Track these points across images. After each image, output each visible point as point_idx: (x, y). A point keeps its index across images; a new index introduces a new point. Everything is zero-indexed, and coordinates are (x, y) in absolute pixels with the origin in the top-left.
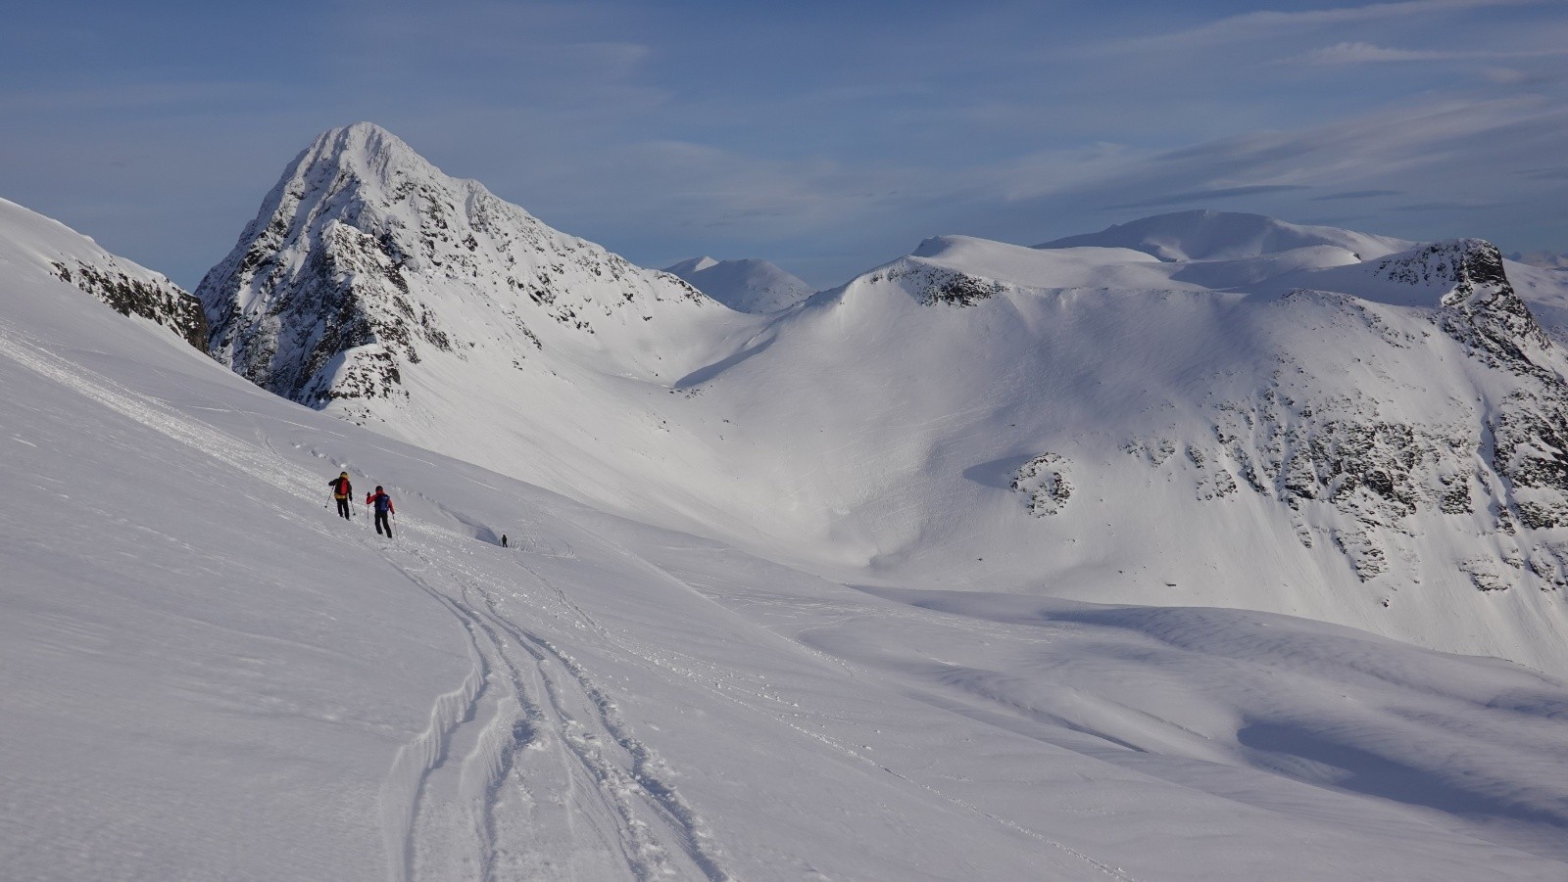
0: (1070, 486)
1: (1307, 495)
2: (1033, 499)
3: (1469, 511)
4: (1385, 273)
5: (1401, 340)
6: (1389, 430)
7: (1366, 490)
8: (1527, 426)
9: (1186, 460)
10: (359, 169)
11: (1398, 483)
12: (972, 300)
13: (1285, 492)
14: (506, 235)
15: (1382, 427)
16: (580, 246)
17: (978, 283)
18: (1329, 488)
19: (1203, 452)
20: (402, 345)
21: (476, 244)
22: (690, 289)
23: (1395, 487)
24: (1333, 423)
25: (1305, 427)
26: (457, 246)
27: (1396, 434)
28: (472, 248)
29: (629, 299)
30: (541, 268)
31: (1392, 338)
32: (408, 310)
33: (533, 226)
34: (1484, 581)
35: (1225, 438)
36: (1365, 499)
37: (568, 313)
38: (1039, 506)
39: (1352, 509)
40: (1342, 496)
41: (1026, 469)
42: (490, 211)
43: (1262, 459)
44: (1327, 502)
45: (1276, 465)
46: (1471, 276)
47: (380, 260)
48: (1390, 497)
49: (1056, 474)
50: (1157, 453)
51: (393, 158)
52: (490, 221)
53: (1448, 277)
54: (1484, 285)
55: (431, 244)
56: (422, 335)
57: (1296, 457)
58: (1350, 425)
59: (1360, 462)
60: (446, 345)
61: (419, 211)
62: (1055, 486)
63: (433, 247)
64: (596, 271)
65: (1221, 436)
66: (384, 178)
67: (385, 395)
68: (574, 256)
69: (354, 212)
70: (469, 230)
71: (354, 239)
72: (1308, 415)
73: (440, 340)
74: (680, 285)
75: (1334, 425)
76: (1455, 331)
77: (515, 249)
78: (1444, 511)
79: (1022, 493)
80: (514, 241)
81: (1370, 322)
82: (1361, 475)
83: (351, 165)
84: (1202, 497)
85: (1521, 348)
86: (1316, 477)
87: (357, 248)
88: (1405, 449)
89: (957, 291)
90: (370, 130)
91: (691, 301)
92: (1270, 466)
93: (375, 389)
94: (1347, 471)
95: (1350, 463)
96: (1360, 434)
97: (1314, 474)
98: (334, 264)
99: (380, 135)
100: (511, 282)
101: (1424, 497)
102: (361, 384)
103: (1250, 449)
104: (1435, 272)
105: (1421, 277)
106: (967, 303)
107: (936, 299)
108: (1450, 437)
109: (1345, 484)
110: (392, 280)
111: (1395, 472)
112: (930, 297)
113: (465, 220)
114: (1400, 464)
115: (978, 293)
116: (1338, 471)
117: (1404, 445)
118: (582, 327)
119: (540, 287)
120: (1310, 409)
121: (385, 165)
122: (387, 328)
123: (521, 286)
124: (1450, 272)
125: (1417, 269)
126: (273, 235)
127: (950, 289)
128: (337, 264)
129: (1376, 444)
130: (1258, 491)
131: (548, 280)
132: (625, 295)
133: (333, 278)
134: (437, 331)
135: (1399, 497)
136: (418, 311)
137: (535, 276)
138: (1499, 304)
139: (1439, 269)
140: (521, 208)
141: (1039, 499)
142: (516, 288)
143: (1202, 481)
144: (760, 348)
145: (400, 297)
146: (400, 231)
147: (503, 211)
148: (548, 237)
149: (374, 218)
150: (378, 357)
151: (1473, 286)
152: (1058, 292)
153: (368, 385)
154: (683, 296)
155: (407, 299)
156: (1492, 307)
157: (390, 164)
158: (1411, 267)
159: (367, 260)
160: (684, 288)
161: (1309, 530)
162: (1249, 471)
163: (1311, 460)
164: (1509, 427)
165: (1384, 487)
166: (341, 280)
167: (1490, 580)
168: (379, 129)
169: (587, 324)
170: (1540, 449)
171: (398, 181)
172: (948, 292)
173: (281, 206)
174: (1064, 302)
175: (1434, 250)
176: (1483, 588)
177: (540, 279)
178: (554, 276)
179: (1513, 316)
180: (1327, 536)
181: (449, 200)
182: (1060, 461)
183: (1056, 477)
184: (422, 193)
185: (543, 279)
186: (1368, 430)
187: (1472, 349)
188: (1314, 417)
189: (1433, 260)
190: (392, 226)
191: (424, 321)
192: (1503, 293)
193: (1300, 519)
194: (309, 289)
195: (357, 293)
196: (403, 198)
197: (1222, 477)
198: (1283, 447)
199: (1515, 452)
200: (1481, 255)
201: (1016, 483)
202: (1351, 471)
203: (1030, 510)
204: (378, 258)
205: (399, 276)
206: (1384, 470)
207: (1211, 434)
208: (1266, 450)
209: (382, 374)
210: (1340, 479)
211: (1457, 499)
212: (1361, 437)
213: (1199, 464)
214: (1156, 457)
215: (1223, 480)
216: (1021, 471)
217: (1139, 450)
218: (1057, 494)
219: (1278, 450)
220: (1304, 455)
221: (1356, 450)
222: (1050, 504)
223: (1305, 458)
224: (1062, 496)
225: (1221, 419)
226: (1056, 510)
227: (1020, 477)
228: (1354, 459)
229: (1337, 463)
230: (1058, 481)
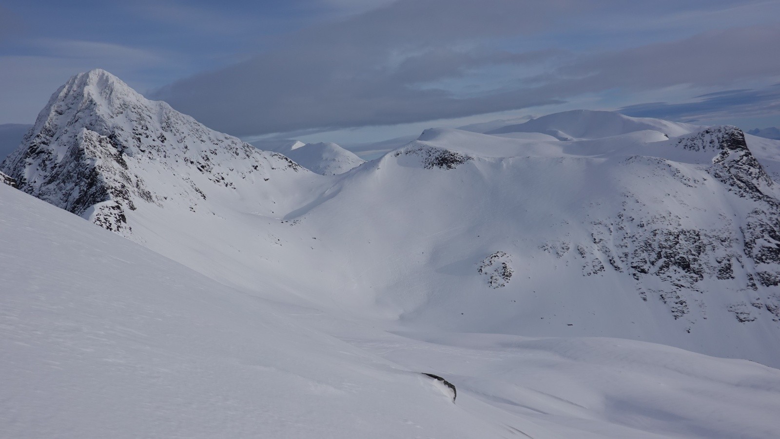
0: (512, 270)
1: (643, 271)
2: (491, 278)
3: (733, 278)
4: (682, 145)
5: (691, 183)
6: (687, 233)
7: (675, 267)
8: (762, 229)
9: (576, 253)
10: (96, 97)
11: (693, 263)
12: (453, 165)
13: (633, 271)
14: (183, 133)
15: (683, 232)
16: (226, 138)
17: (456, 155)
18: (655, 267)
19: (585, 249)
20: (125, 200)
21: (165, 139)
22: (291, 162)
23: (691, 266)
24: (656, 230)
25: (641, 233)
26: (154, 140)
27: (691, 236)
28: (162, 141)
29: (255, 168)
30: (204, 152)
31: (686, 182)
32: (128, 179)
33: (198, 127)
34: (742, 317)
35: (597, 241)
36: (676, 273)
37: (220, 178)
38: (494, 282)
39: (668, 279)
40: (662, 271)
41: (487, 261)
42: (173, 119)
43: (618, 251)
44: (654, 275)
45: (626, 255)
46: (728, 146)
47: (110, 150)
48: (689, 271)
49: (504, 263)
50: (560, 250)
51: (115, 90)
52: (173, 125)
53: (716, 147)
54: (735, 150)
55: (139, 139)
56: (137, 194)
57: (637, 250)
58: (666, 232)
59: (671, 252)
60: (150, 197)
61: (132, 121)
62: (503, 271)
63: (140, 142)
64: (236, 153)
65: (595, 239)
66: (110, 102)
67: (118, 230)
68: (223, 144)
69: (93, 122)
70: (161, 131)
71: (96, 139)
72: (642, 226)
73: (147, 196)
74: (285, 160)
75: (656, 232)
76: (720, 177)
77: (188, 142)
78: (719, 278)
79: (485, 275)
80: (188, 137)
81: (675, 173)
82: (672, 259)
83: (91, 94)
84: (586, 274)
85: (757, 186)
87: (97, 144)
88: (695, 244)
89: (445, 160)
90: (101, 74)
91: (292, 169)
92: (622, 255)
93: (112, 227)
94: (665, 257)
95: (666, 252)
96: (671, 236)
97: (647, 260)
98: (84, 154)
99: (107, 77)
100: (186, 160)
101: (707, 270)
102: (104, 224)
103: (611, 246)
104: (709, 144)
105: (701, 147)
106: (450, 167)
107: (433, 165)
108: (720, 237)
109: (664, 264)
110: (118, 162)
111: (691, 257)
112: (429, 164)
113: (158, 125)
114: (693, 252)
115: (456, 161)
116: (660, 257)
117: (695, 242)
118: (228, 186)
119: (203, 163)
120: (643, 223)
121: (111, 94)
122: (117, 190)
123: (192, 163)
124: (717, 144)
125: (698, 143)
126: (44, 135)
127: (440, 159)
128: (86, 154)
129: (680, 241)
130: (616, 270)
131: (208, 159)
132: (254, 166)
133: (83, 162)
134: (145, 191)
135: (694, 271)
136: (134, 179)
137: (200, 157)
138: (744, 162)
139: (710, 143)
140: (191, 117)
141: (494, 278)
142: (189, 164)
143: (585, 265)
144: (332, 196)
145: (123, 172)
146: (120, 132)
147: (181, 120)
148: (207, 134)
149: (105, 125)
150: (113, 208)
151: (730, 152)
152: (501, 159)
153: (108, 224)
154: (286, 165)
155: (127, 173)
156: (740, 163)
157: (113, 93)
158: (695, 142)
159: (103, 150)
160: (287, 162)
161: (645, 291)
162: (611, 259)
163: (645, 251)
164: (752, 230)
165: (685, 265)
166: (88, 163)
167: (745, 316)
168: (106, 73)
169: (232, 184)
170: (769, 242)
171: (119, 103)
172: (439, 161)
173: (49, 119)
174: (505, 165)
175: (707, 132)
176: (741, 321)
177: (203, 158)
178: (211, 156)
179: (752, 168)
180: (656, 294)
181: (148, 113)
182: (505, 256)
183: (503, 265)
184: (133, 110)
185: (205, 158)
186: (676, 234)
187: (731, 187)
188: (646, 227)
189: (707, 138)
190: (116, 130)
191: (138, 185)
192: (746, 155)
193: (640, 285)
194: (69, 168)
195: (98, 170)
196: (122, 113)
198: (629, 244)
199: (756, 244)
200: (733, 134)
201: (481, 269)
202: (667, 257)
203: (490, 284)
204: (109, 149)
205: (122, 159)
206: (685, 256)
207: (589, 239)
208: (620, 247)
209: (116, 218)
210: (661, 262)
211: (726, 271)
212: (672, 238)
213: (583, 256)
214: (559, 253)
215: (597, 264)
216: (484, 262)
217: (549, 249)
218: (504, 275)
219: (626, 246)
220: (641, 249)
221: (669, 245)
222: (501, 281)
223: (641, 251)
224: (507, 276)
225: (595, 230)
226: (504, 284)
227: (483, 266)
228: (668, 250)
229: (659, 253)
230: (505, 268)
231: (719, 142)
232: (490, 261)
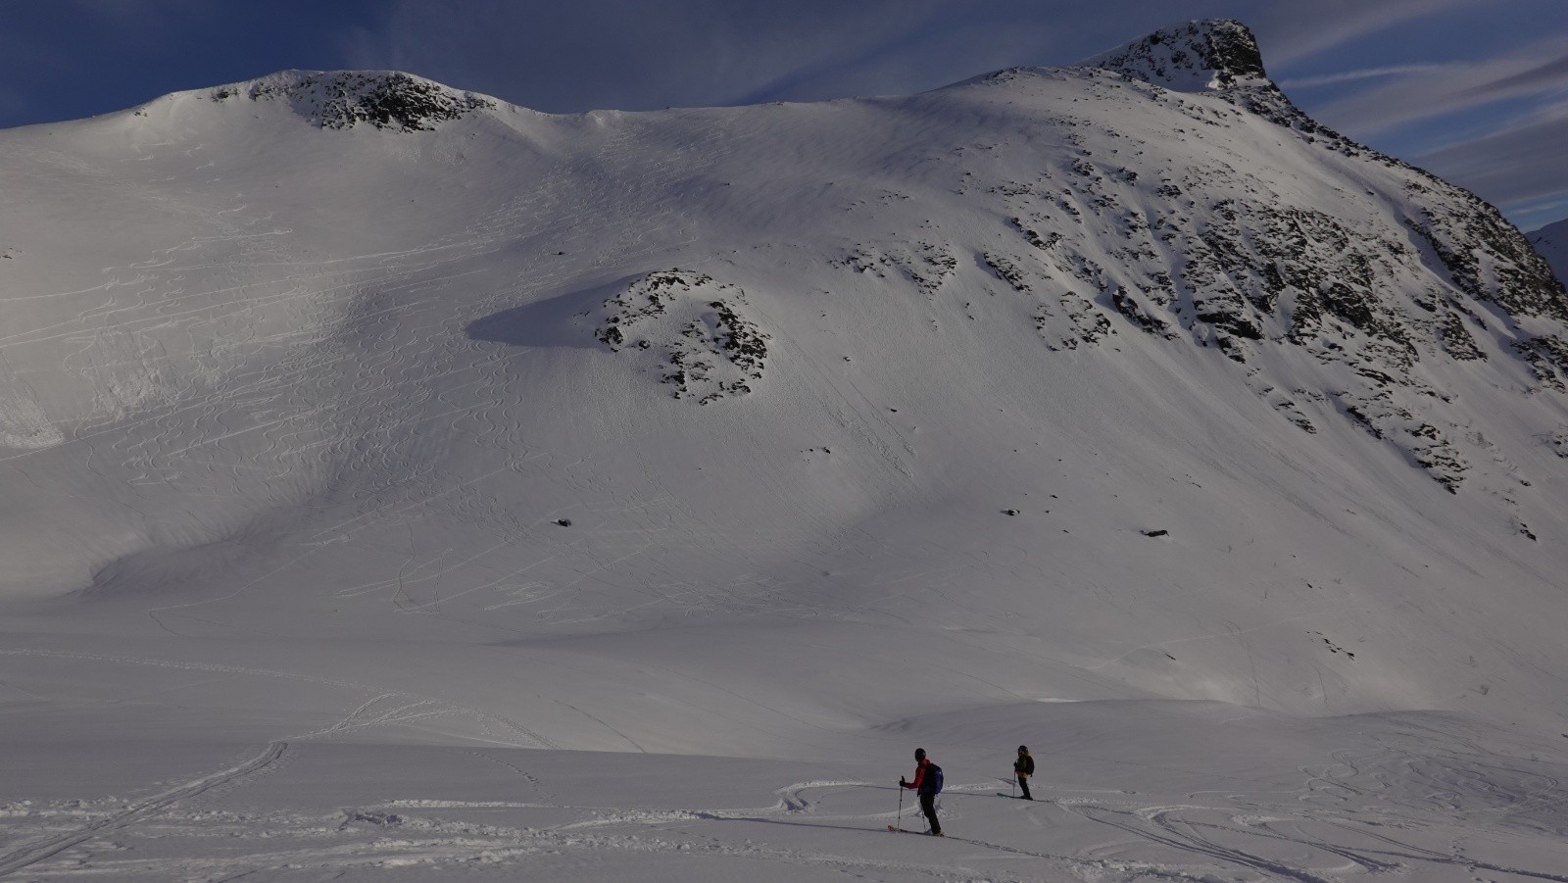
0: (760, 330)
1: (1246, 331)
2: (675, 359)
3: (1482, 355)
6: (1309, 219)
7: (1333, 317)
9: (986, 277)
11: (1370, 305)
12: (423, 120)
13: (1204, 329)
15: (1298, 214)
18: (1275, 315)
19: (1014, 261)
23: (1370, 313)
24: (1226, 203)
25: (1180, 213)
27: (1321, 227)
35: (1041, 238)
36: (1344, 335)
38: (696, 378)
39: (1334, 353)
40: (1305, 330)
41: (634, 297)
43: (1129, 271)
44: (1285, 341)
45: (1162, 280)
46: (1230, 64)
48: (1374, 330)
49: (715, 305)
50: (921, 268)
54: (1247, 76)
57: (1193, 262)
58: (1256, 206)
59: (1302, 268)
62: (725, 328)
65: (1032, 234)
72: (1174, 192)
78: (1454, 355)
79: (637, 351)
82: (1315, 291)
84: (1058, 345)
86: (1244, 298)
88: (1346, 251)
92: (1149, 283)
94: (1291, 283)
95: (1289, 268)
96: (1277, 220)
97: (1239, 291)
101: (1413, 331)
103: (1094, 253)
106: (414, 125)
107: (352, 119)
108: (1382, 239)
109: (1303, 307)
111: (1356, 287)
112: (338, 116)
114: (1355, 275)
115: (434, 109)
116: (1277, 285)
117: (1342, 245)
120: (1172, 182)
127: (377, 101)
129: (1306, 238)
130: (1150, 331)
135: (1386, 331)
141: (690, 359)
143: (1042, 315)
161: (1292, 400)
162: (1117, 293)
163: (1220, 266)
165: (1356, 312)
172: (374, 107)
180: (1328, 407)
182: (712, 284)
183: (718, 311)
186: (1285, 215)
188: (1186, 195)
193: (1261, 379)
197: (1073, 306)
198: (1156, 247)
201: (615, 330)
202: (1297, 283)
203: (673, 386)
206: (1342, 284)
207: (1009, 235)
208: (1128, 256)
210: (1288, 298)
211: (1456, 335)
212: (1284, 226)
213: (1017, 284)
214: (922, 274)
215: (1080, 310)
216: (621, 303)
217: (877, 265)
218: (737, 345)
219: (1151, 254)
220: (1206, 259)
221: (1287, 247)
222: (723, 369)
223: (1208, 264)
224: (746, 349)
225: (1015, 207)
226: (746, 384)
227: (621, 317)
228: (1293, 262)
229: (1271, 270)
230: (728, 317)
231: (1201, 55)
232: (653, 299)
